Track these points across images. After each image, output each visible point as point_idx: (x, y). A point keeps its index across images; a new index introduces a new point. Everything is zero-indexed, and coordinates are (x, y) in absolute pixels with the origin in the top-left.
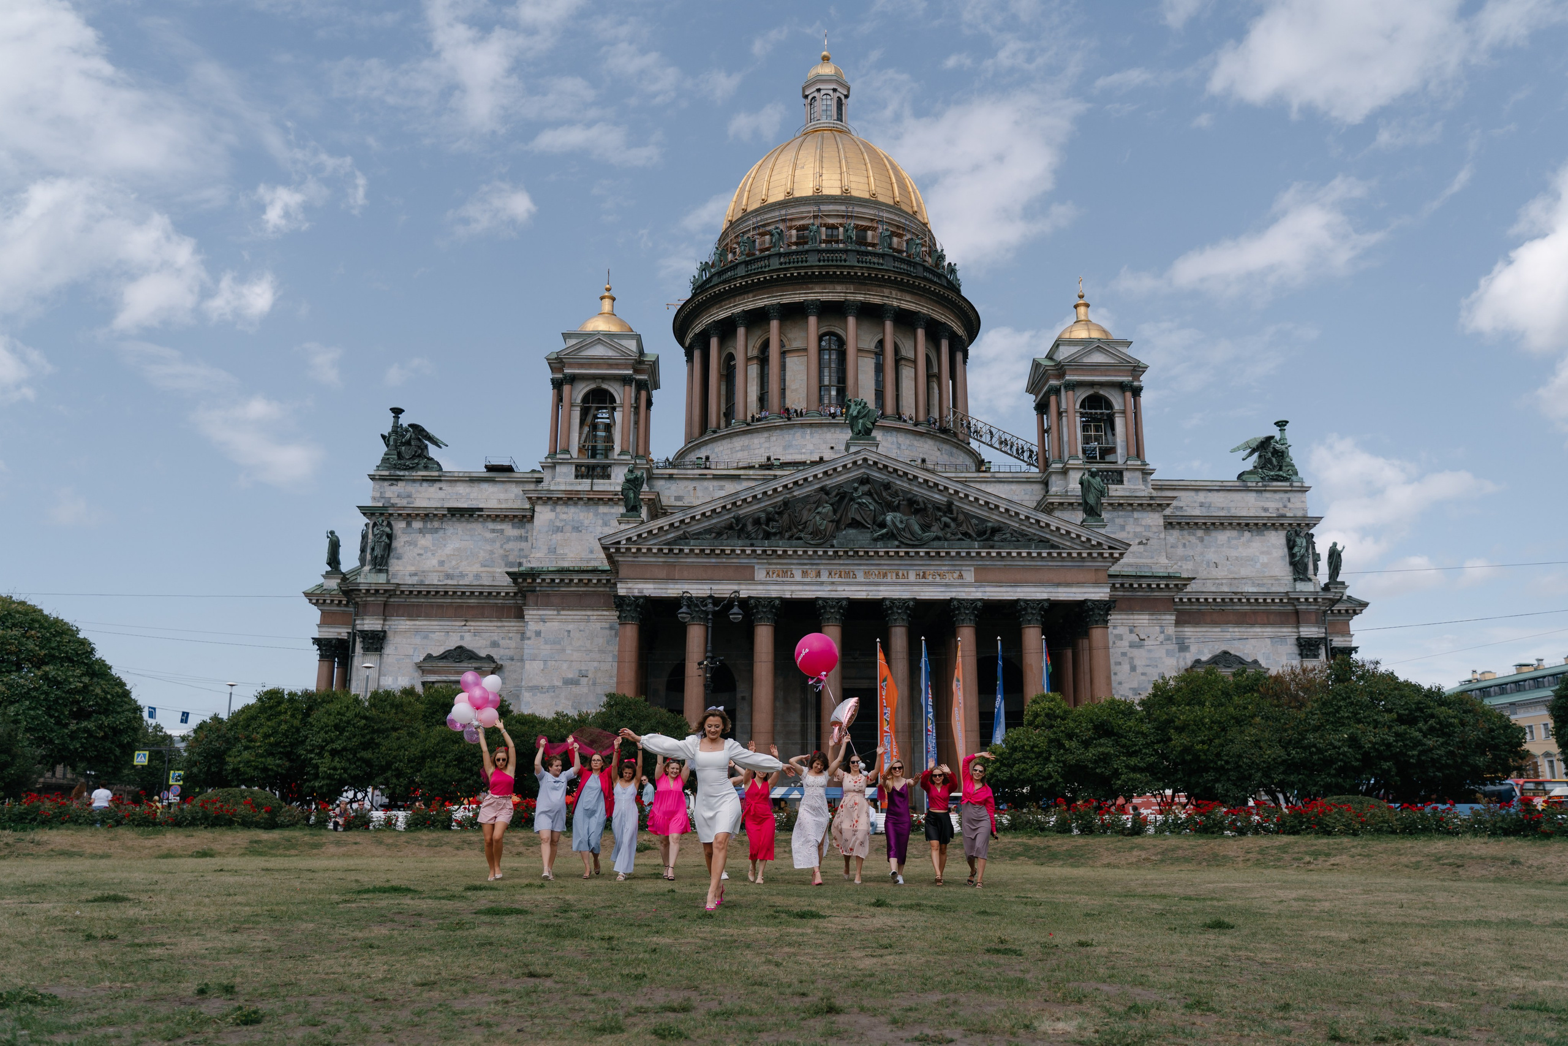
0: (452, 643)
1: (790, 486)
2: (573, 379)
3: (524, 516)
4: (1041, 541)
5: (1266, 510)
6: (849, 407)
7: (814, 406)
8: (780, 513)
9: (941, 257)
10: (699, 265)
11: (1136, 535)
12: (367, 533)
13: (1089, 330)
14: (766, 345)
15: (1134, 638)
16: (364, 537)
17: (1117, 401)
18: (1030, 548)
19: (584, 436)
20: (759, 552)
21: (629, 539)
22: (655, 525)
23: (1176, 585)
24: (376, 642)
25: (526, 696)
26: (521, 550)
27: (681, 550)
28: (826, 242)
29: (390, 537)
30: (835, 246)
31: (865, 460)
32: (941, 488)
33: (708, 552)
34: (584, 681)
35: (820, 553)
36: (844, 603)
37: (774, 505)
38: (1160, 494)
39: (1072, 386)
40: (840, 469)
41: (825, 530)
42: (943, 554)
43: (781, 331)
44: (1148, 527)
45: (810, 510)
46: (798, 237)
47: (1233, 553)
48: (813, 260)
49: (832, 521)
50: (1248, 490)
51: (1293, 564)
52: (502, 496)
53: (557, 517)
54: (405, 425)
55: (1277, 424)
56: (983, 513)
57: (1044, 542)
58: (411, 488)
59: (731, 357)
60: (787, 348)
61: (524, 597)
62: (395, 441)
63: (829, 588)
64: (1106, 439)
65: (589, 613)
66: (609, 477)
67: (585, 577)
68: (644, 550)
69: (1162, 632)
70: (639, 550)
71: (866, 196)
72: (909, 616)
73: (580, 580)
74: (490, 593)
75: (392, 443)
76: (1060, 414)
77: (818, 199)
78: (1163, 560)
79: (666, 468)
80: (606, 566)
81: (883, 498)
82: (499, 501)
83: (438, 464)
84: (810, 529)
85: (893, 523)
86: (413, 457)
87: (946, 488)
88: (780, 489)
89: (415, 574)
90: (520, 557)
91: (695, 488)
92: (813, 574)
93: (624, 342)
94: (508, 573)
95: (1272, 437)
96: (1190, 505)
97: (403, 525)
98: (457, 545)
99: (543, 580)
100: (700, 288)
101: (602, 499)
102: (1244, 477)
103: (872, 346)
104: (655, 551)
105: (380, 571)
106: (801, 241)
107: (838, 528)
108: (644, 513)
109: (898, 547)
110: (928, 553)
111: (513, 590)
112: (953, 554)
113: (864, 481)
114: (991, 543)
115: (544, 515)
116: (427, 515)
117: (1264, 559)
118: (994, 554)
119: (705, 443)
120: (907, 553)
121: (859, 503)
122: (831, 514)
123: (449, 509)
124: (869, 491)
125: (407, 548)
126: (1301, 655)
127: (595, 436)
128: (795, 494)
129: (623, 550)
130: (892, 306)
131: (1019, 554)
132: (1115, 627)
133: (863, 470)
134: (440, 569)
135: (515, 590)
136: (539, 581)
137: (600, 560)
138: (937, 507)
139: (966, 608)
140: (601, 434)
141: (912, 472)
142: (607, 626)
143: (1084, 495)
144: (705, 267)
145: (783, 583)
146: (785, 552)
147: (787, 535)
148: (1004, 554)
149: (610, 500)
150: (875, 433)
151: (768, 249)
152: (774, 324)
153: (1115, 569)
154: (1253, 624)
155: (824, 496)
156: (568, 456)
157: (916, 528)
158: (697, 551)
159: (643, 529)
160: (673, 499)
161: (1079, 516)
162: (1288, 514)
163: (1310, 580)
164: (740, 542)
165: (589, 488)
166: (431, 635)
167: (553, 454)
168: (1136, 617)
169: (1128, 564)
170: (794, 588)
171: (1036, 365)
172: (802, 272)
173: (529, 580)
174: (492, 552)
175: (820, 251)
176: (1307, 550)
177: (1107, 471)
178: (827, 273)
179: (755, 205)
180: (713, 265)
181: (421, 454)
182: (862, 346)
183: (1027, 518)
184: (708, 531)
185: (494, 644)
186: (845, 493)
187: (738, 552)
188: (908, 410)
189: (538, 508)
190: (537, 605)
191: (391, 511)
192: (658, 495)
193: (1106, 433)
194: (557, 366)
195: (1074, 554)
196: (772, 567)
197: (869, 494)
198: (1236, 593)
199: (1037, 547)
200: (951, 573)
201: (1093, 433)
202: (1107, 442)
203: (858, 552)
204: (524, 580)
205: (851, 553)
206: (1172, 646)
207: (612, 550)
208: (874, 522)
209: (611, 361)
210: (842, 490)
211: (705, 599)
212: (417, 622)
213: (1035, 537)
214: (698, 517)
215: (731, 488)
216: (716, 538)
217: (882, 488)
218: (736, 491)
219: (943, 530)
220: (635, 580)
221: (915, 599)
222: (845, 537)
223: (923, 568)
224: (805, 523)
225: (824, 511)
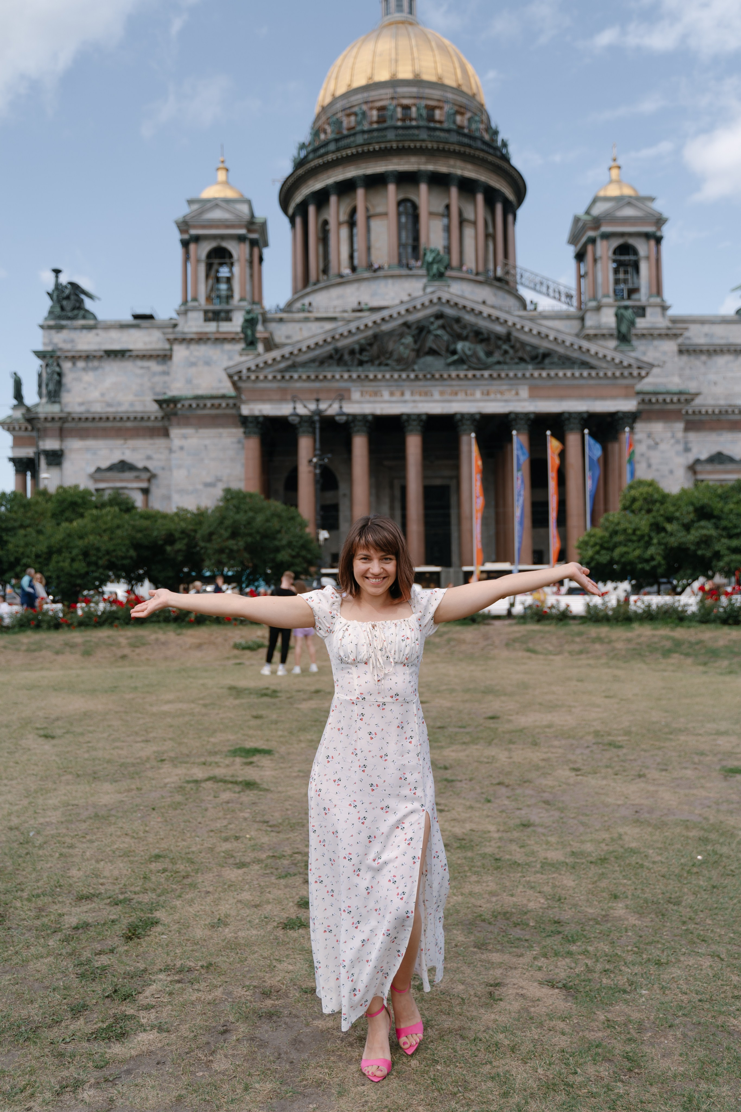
0: (116, 458)
1: (379, 321)
2: (197, 239)
3: (165, 356)
4: (582, 363)
7: (395, 261)
8: (371, 345)
9: (496, 133)
10: (297, 145)
11: (656, 358)
12: (42, 372)
13: (621, 188)
14: (353, 212)
15: (651, 442)
16: (40, 376)
17: (642, 248)
18: (572, 368)
19: (209, 288)
20: (354, 376)
21: (249, 369)
22: (269, 356)
23: (686, 400)
24: (56, 458)
25: (175, 497)
26: (165, 383)
27: (291, 377)
28: (403, 120)
29: (60, 374)
30: (408, 123)
31: (439, 299)
32: (502, 320)
33: (313, 377)
34: (219, 484)
35: (404, 376)
36: (425, 417)
37: (366, 338)
38: (675, 326)
39: (606, 236)
40: (419, 307)
41: (408, 357)
42: (503, 375)
43: (366, 199)
44: (665, 353)
45: (395, 341)
46: (379, 116)
47: (730, 374)
48: (391, 135)
49: (413, 350)
52: (147, 339)
53: (190, 354)
54: (65, 283)
56: (535, 341)
57: (585, 365)
58: (74, 334)
59: (326, 223)
60: (372, 212)
61: (169, 419)
62: (58, 296)
63: (411, 405)
64: (633, 281)
65: (221, 430)
66: (231, 320)
67: (216, 402)
68: (261, 377)
69: (674, 437)
70: (257, 377)
71: (433, 78)
72: (476, 427)
73: (213, 405)
74: (142, 418)
75: (55, 297)
76: (595, 260)
77: (394, 83)
78: (676, 380)
79: (276, 313)
80: (232, 392)
81: (454, 330)
82: (145, 343)
83: (92, 314)
84: (395, 356)
85: (463, 350)
86: (74, 309)
87: (506, 321)
88: (370, 325)
89: (83, 404)
90: (164, 387)
91: (301, 329)
92: (398, 394)
94: (156, 401)
96: (698, 335)
97: (69, 365)
98: (114, 380)
99: (183, 406)
100: (299, 164)
101: (226, 338)
102: (740, 312)
103: (441, 209)
105: (54, 402)
106: (381, 120)
107: (418, 356)
108: (260, 347)
109: (467, 370)
110: (491, 376)
111: (160, 414)
112: (511, 374)
113: (439, 316)
114: (541, 366)
115: (180, 352)
116: (88, 356)
118: (545, 375)
119: (308, 294)
120: (474, 376)
122: (412, 344)
123: (105, 351)
124: (443, 324)
125: (74, 383)
127: (219, 286)
128: (383, 327)
129: (245, 378)
130: (456, 175)
131: (565, 375)
132: (636, 433)
133: (438, 307)
134: (102, 399)
135: (162, 414)
136: (179, 406)
137: (227, 388)
138: (498, 337)
139: (521, 419)
140: (223, 286)
141: (478, 308)
142: (234, 440)
143: (618, 325)
144: (302, 146)
145: (375, 402)
146: (375, 376)
147: (376, 362)
148: (553, 375)
149: (233, 339)
151: (353, 128)
152: (360, 192)
153: (640, 386)
155: (406, 330)
156: (197, 304)
157: (482, 354)
158: (304, 378)
159: (260, 361)
160: (283, 337)
161: (612, 343)
164: (339, 369)
165: (216, 330)
166: (99, 452)
167: (185, 302)
168: (654, 425)
169: (646, 384)
170: (383, 406)
171: (577, 220)
172: (383, 146)
173: (172, 406)
174: (141, 385)
175: (396, 128)
178: (403, 147)
179: (341, 90)
180: (310, 144)
181: (79, 306)
182: (434, 209)
183: (572, 344)
184: (313, 360)
185: (149, 458)
186: (424, 326)
187: (338, 376)
188: (470, 262)
189: (175, 348)
190: (179, 425)
191: (59, 354)
192: (271, 334)
193: (632, 278)
194: (185, 228)
195: (610, 374)
196: (366, 389)
197: (443, 327)
198: (730, 406)
199: (579, 368)
200: (510, 390)
201: (621, 276)
202: (633, 283)
203: (433, 376)
204: (168, 406)
205: (429, 376)
206: (680, 447)
207: (236, 378)
208: (447, 350)
209: (228, 223)
210: (420, 325)
211: (312, 416)
212: (87, 442)
213: (578, 361)
214: (304, 350)
215: (330, 327)
216: (320, 366)
217: (453, 322)
218: (334, 328)
219: (503, 355)
220: (255, 402)
221: (480, 413)
222: (424, 363)
223: (488, 388)
224: (391, 353)
225: (407, 341)
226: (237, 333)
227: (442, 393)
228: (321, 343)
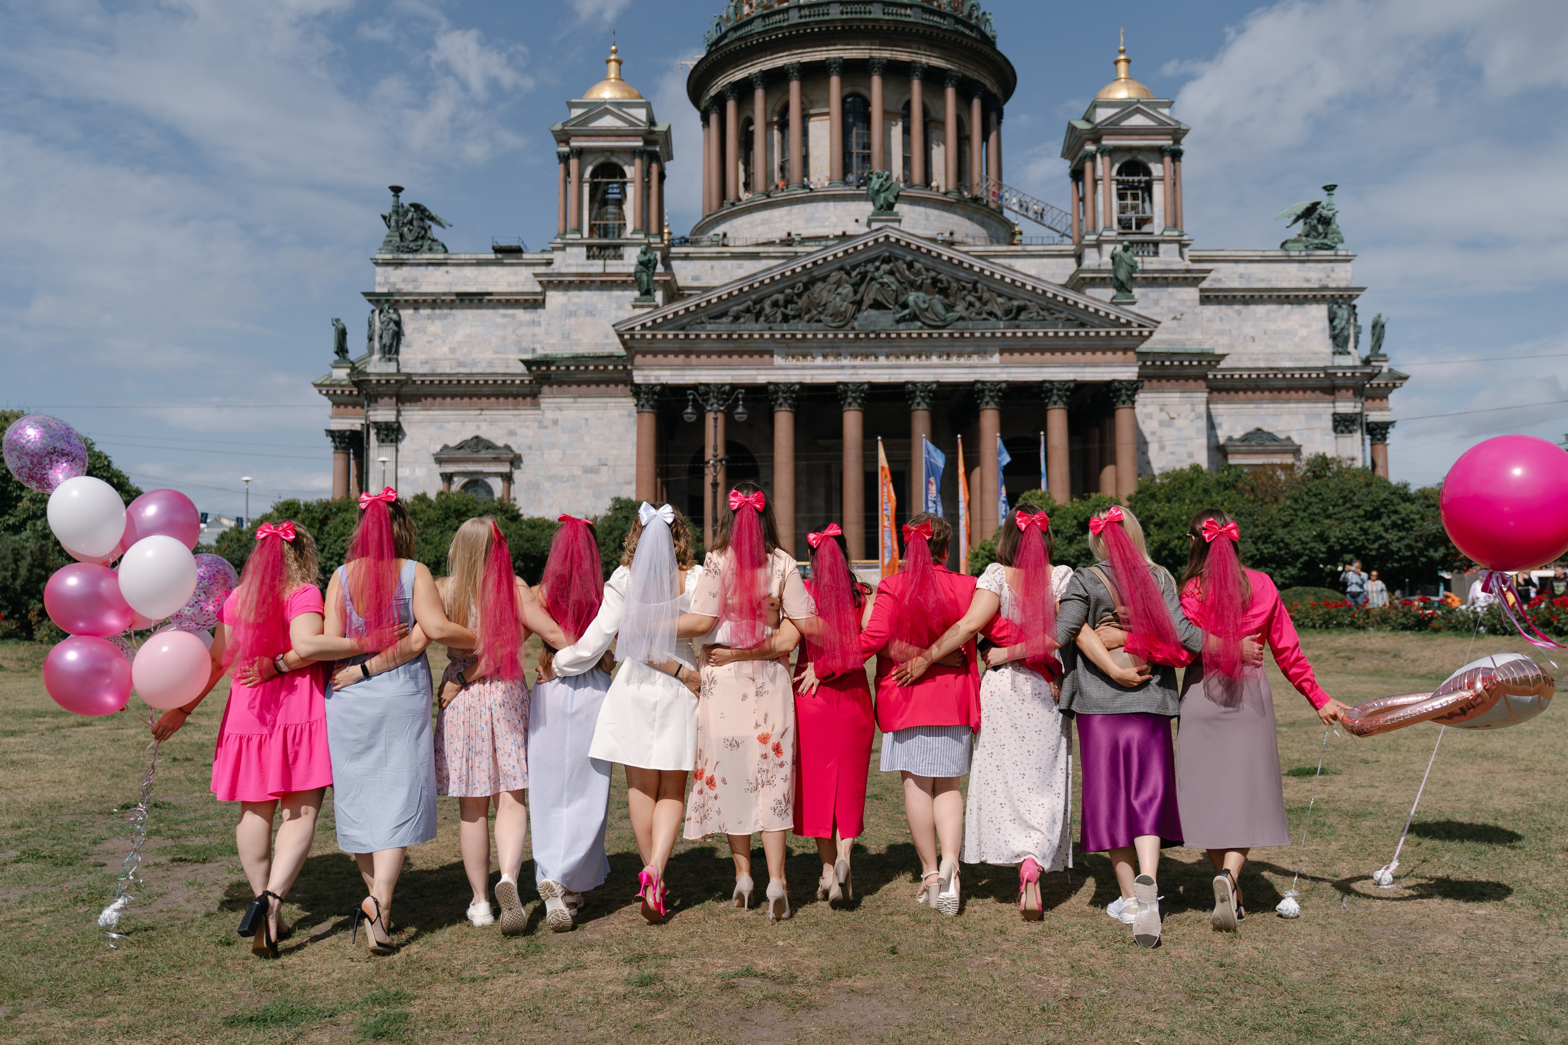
0: (468, 435)
3: (536, 300)
4: (1069, 320)
5: (1308, 280)
6: (871, 179)
7: (838, 175)
8: (800, 295)
11: (1170, 309)
12: (373, 320)
13: (1128, 89)
14: (785, 109)
15: (1164, 416)
16: (371, 324)
17: (1156, 166)
19: (595, 213)
20: (778, 336)
21: (643, 326)
22: (670, 310)
23: (1209, 362)
24: (392, 433)
25: (547, 485)
26: (534, 335)
27: (697, 336)
29: (399, 324)
31: (887, 237)
32: (966, 265)
33: (725, 336)
34: (604, 469)
35: (841, 336)
36: (866, 386)
37: (793, 287)
38: (1197, 266)
39: (1108, 151)
40: (861, 247)
41: (845, 311)
42: (967, 335)
43: (802, 93)
44: (1183, 302)
45: (829, 291)
47: (1272, 327)
49: (853, 303)
50: (1290, 260)
51: (1334, 338)
52: (512, 279)
53: (568, 302)
54: (406, 205)
55: (1325, 188)
56: (1008, 291)
57: (1071, 321)
58: (416, 272)
59: (749, 122)
60: (809, 111)
61: (541, 385)
62: (397, 221)
63: (851, 371)
64: (1143, 208)
65: (608, 401)
66: (621, 257)
67: (601, 363)
68: (659, 336)
69: (1193, 410)
70: (654, 336)
72: (931, 399)
73: (596, 367)
74: (504, 382)
75: (393, 223)
76: (1095, 181)
78: (1198, 336)
79: (682, 245)
80: (621, 351)
81: (906, 278)
82: (509, 285)
83: (443, 246)
84: (830, 311)
85: (916, 303)
86: (417, 239)
87: (971, 266)
88: (798, 270)
89: (427, 363)
90: (533, 344)
91: (712, 268)
92: (833, 357)
93: (632, 111)
94: (524, 362)
95: (1319, 203)
96: (1226, 276)
97: (411, 312)
98: (468, 332)
99: (558, 368)
100: (715, 46)
101: (615, 281)
102: (1288, 246)
103: (899, 107)
105: (390, 360)
107: (859, 310)
108: (659, 296)
109: (921, 328)
110: (951, 334)
111: (527, 377)
112: (978, 335)
113: (887, 259)
114: (1017, 322)
115: (555, 298)
116: (434, 301)
117: (1303, 332)
118: (1020, 335)
119: (724, 217)
120: (930, 335)
121: (882, 284)
122: (851, 295)
123: (458, 294)
124: (891, 270)
125: (416, 335)
126: (1335, 429)
127: (606, 213)
128: (815, 274)
129: (638, 337)
130: (920, 63)
131: (1046, 333)
132: (1145, 405)
133: (884, 248)
134: (452, 356)
135: (530, 377)
136: (553, 368)
137: (616, 347)
138: (962, 286)
139: (991, 391)
140: (612, 210)
141: (936, 249)
142: (625, 413)
143: (1115, 271)
144: (719, 22)
145: (804, 368)
146: (804, 335)
147: (807, 317)
148: (1030, 334)
149: (624, 282)
150: (897, 208)
152: (795, 86)
153: (1144, 347)
154: (1287, 401)
155: (845, 276)
156: (578, 236)
157: (940, 308)
158: (714, 336)
159: (658, 315)
160: (689, 278)
162: (1332, 285)
163: (1349, 353)
164: (758, 326)
165: (600, 270)
166: (447, 425)
167: (562, 234)
168: (1167, 395)
169: (1158, 342)
170: (814, 372)
171: (1072, 128)
172: (824, 27)
173: (544, 368)
174: (504, 338)
175: (843, 3)
176: (1348, 322)
177: (1143, 243)
178: (851, 27)
180: (728, 19)
181: (424, 234)
182: (890, 108)
183: (1055, 296)
184: (724, 314)
185: (512, 433)
186: (866, 272)
187: (756, 336)
188: (937, 177)
189: (549, 294)
190: (552, 392)
191: (396, 298)
192: (673, 275)
193: (1143, 202)
194: (564, 138)
195: (1103, 334)
196: (793, 351)
197: (891, 273)
198: (1271, 369)
199: (1063, 327)
200: (975, 354)
201: (1129, 201)
202: (1144, 212)
203: (878, 335)
204: (539, 368)
205: (872, 336)
206: (1203, 423)
207: (627, 337)
208: (896, 302)
209: (619, 133)
210: (862, 269)
211: (723, 385)
212: (431, 413)
213: (1063, 316)
214: (714, 301)
215: (750, 267)
216: (732, 322)
217: (905, 266)
218: (753, 271)
219: (967, 309)
220: (651, 367)
221: (938, 382)
222: (866, 318)
223: (948, 350)
225: (845, 291)
226: (629, 275)
227: (887, 356)
228: (735, 293)
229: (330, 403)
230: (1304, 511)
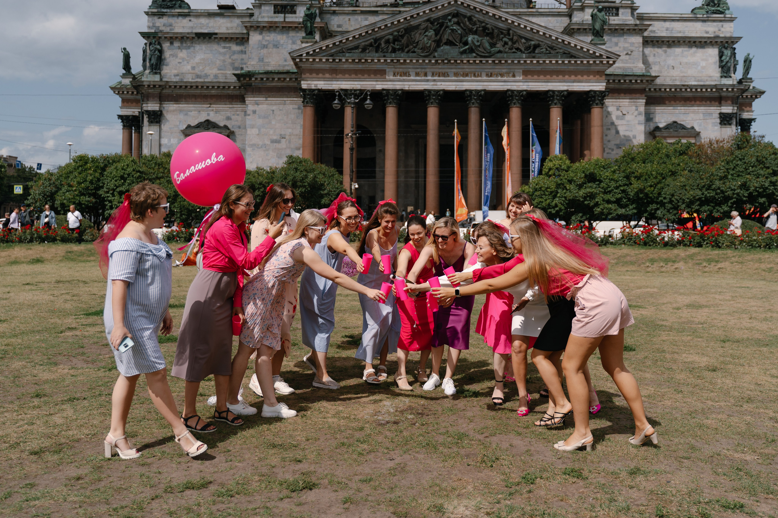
0: (202, 119)
1: (409, 18)
3: (243, 38)
4: (565, 53)
5: (707, 32)
8: (402, 36)
11: (624, 49)
12: (146, 49)
16: (144, 51)
18: (558, 57)
20: (389, 61)
21: (308, 53)
22: (324, 44)
24: (156, 117)
26: (242, 59)
27: (340, 60)
29: (161, 51)
31: (456, 1)
32: (504, 18)
33: (357, 61)
34: (283, 141)
36: (442, 92)
37: (398, 31)
38: (641, 22)
40: (440, 8)
41: (430, 46)
42: (503, 62)
44: (632, 44)
45: (420, 34)
47: (685, 60)
50: (697, 20)
52: (229, 25)
53: (263, 39)
56: (528, 35)
58: (172, 20)
61: (245, 89)
63: (432, 83)
65: (285, 99)
66: (295, 13)
67: (282, 76)
68: (317, 60)
70: (314, 60)
72: (481, 100)
73: (279, 79)
74: (224, 87)
80: (294, 70)
81: (466, 26)
82: (227, 28)
84: (420, 46)
86: (172, 0)
87: (507, 20)
88: (402, 21)
89: (178, 75)
90: (242, 64)
91: (349, 20)
92: (423, 74)
94: (235, 75)
97: (168, 44)
98: (202, 57)
99: (256, 79)
101: (291, 27)
104: (324, 60)
105: (156, 73)
107: (438, 46)
108: (317, 36)
109: (475, 57)
110: (494, 61)
111: (238, 84)
112: (509, 61)
113: (455, 14)
114: (534, 55)
115: (255, 37)
116: (182, 38)
117: (703, 64)
118: (535, 62)
120: (481, 61)
121: (452, 29)
122: (433, 36)
123: (196, 34)
124: (458, 21)
125: (171, 59)
128: (412, 23)
129: (304, 60)
131: (551, 62)
133: (454, 8)
134: (193, 72)
135: (239, 84)
136: (253, 79)
137: (290, 66)
138: (500, 32)
139: (516, 96)
141: (485, 9)
142: (296, 107)
143: (593, 24)
145: (404, 81)
146: (405, 61)
147: (406, 50)
148: (541, 62)
149: (296, 27)
153: (609, 71)
155: (430, 25)
157: (487, 45)
158: (350, 61)
159: (317, 47)
160: (336, 27)
162: (721, 36)
164: (377, 55)
165: (282, 20)
166: (190, 113)
169: (618, 67)
170: (410, 83)
173: (248, 79)
174: (224, 61)
176: (731, 58)
183: (557, 38)
184: (356, 48)
185: (228, 119)
186: (443, 22)
187: (376, 61)
189: (251, 33)
190: (253, 94)
195: (585, 62)
196: (398, 70)
197: (458, 23)
199: (561, 58)
200: (508, 74)
203: (450, 61)
204: (244, 79)
205: (446, 61)
207: (298, 60)
210: (441, 21)
211: (355, 90)
212: (180, 105)
213: (561, 51)
214: (350, 39)
215: (372, 19)
216: (362, 52)
217: (466, 19)
218: (374, 21)
219: (504, 46)
220: (313, 79)
221: (485, 90)
222: (442, 51)
223: (491, 71)
224: (418, 42)
225: (430, 34)
227: (456, 75)
228: (363, 34)
229: (120, 99)
230: (733, 170)
